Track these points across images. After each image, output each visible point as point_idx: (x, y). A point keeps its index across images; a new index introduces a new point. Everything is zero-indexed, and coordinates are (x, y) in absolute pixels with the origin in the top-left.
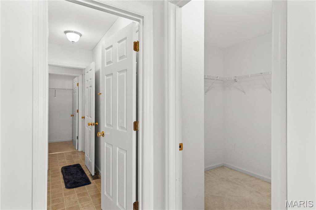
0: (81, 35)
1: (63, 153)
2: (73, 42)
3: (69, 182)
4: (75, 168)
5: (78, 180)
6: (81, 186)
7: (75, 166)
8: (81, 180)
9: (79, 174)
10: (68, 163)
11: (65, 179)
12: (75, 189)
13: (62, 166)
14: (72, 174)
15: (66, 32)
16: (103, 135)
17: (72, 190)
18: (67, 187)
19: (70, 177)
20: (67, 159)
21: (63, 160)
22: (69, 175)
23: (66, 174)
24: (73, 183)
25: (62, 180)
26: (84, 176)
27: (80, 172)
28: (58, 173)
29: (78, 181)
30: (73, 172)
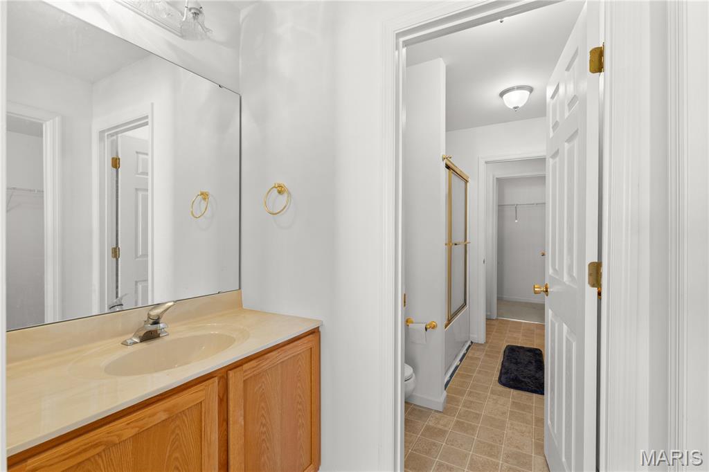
0: (531, 90)
1: (521, 323)
2: (515, 108)
3: (507, 373)
4: (529, 354)
5: (525, 377)
6: (525, 391)
7: (530, 350)
8: (529, 380)
9: (532, 367)
10: (521, 341)
11: (503, 365)
12: (512, 390)
13: (509, 344)
14: (517, 363)
15: (502, 94)
16: (547, 291)
17: (508, 389)
18: (500, 381)
19: (513, 367)
20: (523, 336)
21: (515, 335)
22: (511, 363)
23: (508, 359)
24: (513, 379)
25: (499, 366)
26: (537, 375)
27: (534, 364)
28: (499, 352)
29: (523, 380)
30: (522, 361)
